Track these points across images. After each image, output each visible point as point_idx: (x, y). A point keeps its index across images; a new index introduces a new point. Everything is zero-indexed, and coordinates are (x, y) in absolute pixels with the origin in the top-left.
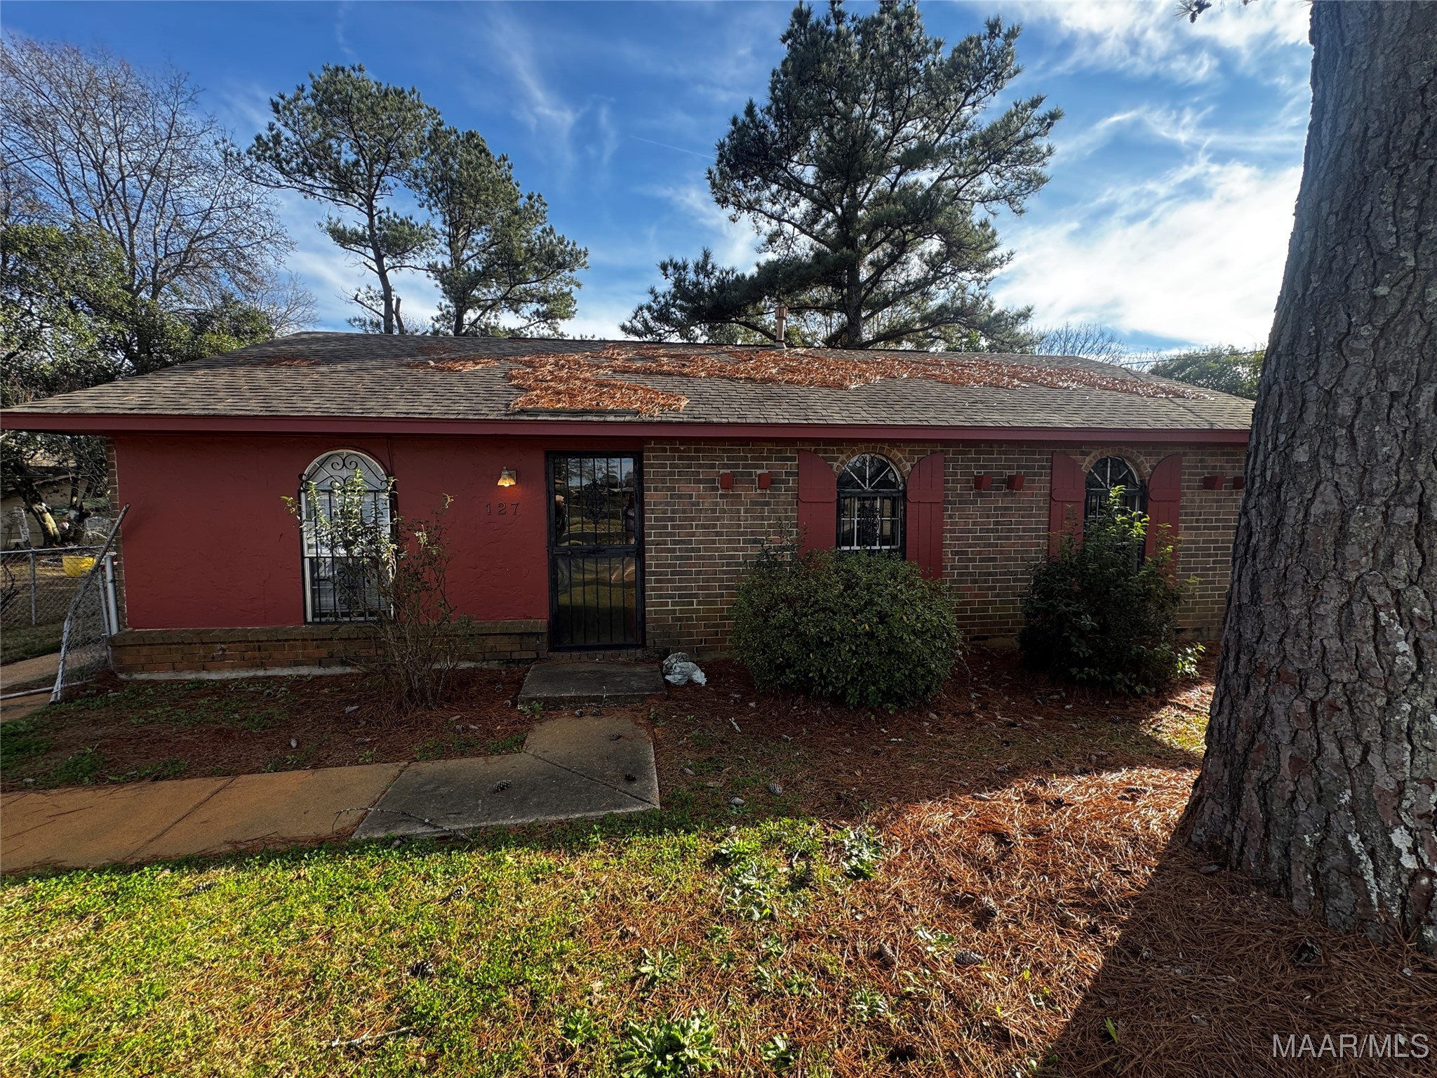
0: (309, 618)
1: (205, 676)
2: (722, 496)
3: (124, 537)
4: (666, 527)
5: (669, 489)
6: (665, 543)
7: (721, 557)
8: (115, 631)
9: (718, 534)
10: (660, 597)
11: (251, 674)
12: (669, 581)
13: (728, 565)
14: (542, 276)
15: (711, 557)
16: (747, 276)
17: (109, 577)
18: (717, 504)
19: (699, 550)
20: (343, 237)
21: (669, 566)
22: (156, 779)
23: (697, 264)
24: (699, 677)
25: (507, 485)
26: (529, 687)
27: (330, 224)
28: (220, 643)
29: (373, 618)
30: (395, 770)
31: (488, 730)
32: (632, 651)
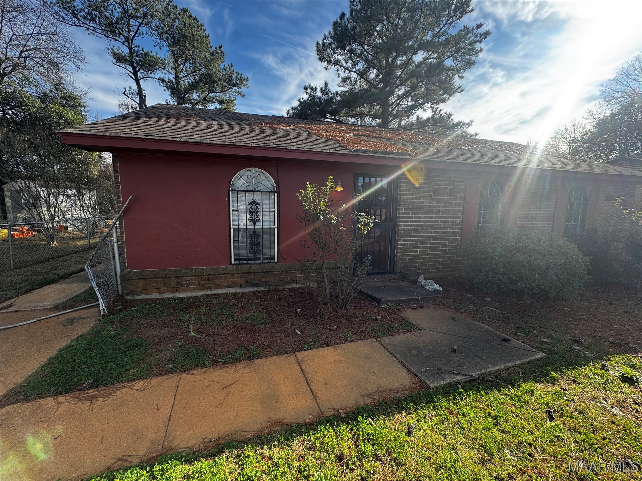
1: (178, 295)
2: (434, 199)
4: (409, 214)
5: (412, 195)
6: (408, 222)
7: (431, 229)
9: (431, 218)
10: (404, 248)
12: (409, 241)
13: (434, 233)
14: (224, 90)
15: (426, 229)
18: (431, 203)
19: (422, 225)
21: (409, 233)
22: (250, 359)
23: (321, 89)
24: (437, 287)
25: (339, 190)
26: (375, 295)
27: (113, 50)
28: (187, 276)
29: (266, 261)
30: (377, 344)
31: (386, 318)
32: (390, 275)
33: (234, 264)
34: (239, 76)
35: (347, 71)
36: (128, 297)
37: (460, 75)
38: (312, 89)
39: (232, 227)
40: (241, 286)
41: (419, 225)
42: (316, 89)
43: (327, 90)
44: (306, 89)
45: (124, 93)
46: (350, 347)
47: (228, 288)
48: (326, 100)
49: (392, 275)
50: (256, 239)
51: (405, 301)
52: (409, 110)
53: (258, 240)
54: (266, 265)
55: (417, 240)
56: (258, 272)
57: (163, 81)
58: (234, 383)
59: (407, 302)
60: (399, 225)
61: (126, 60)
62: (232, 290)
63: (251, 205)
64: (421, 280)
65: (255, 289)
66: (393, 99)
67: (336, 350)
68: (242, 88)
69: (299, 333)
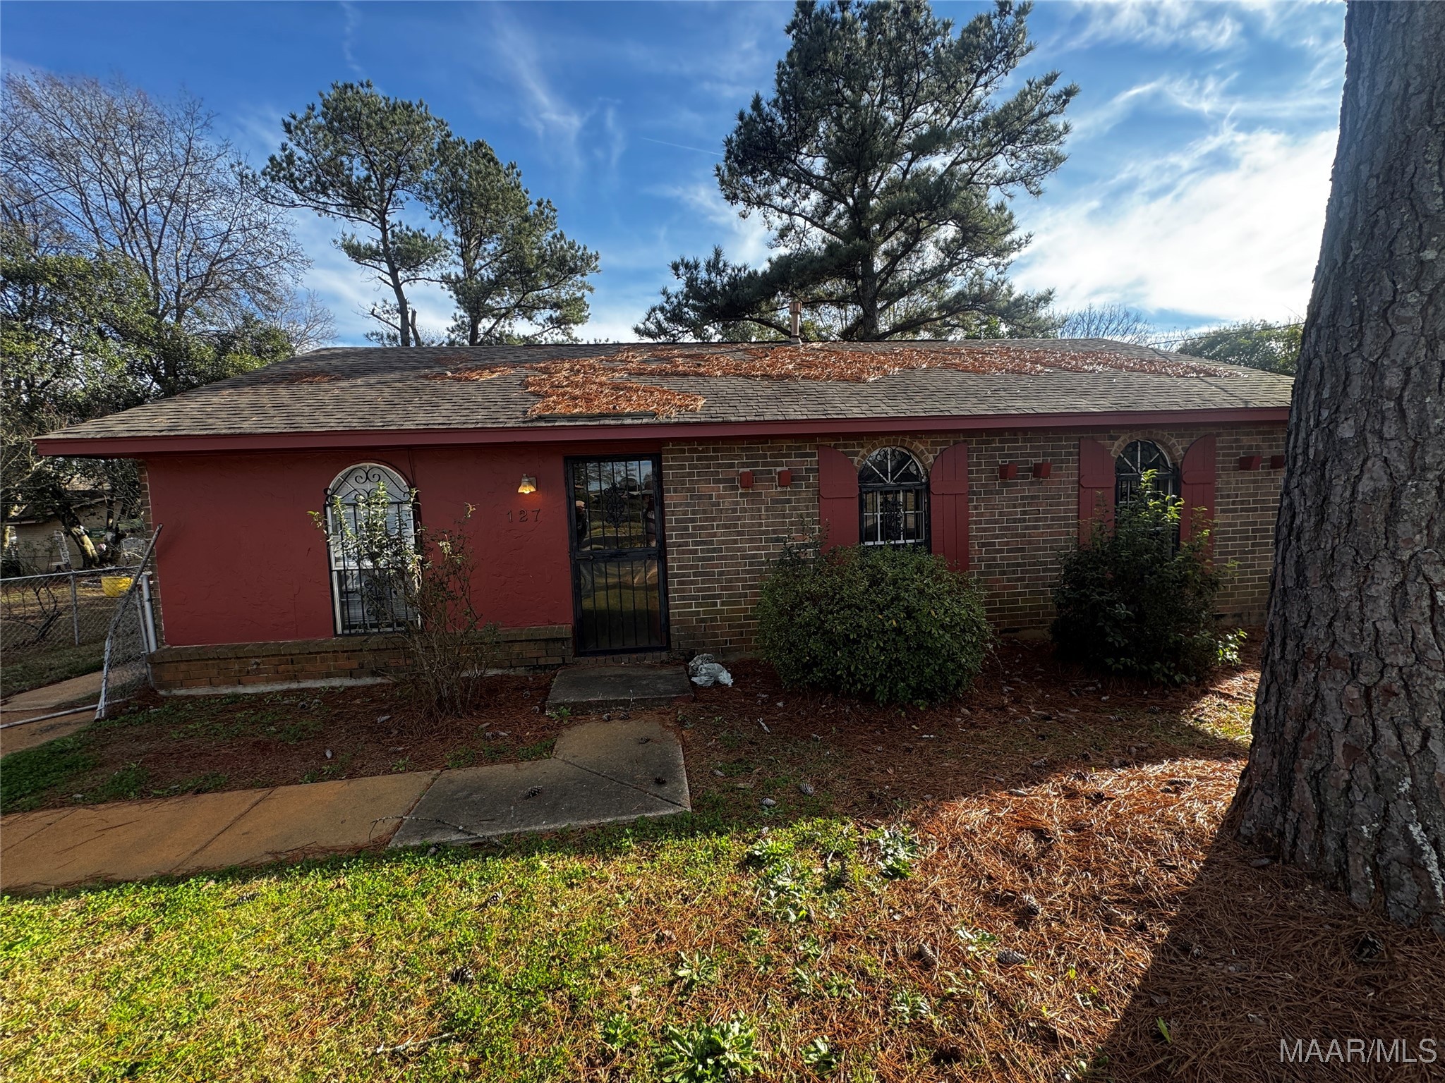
0: (339, 631)
1: (241, 690)
2: (742, 495)
3: (159, 557)
4: (686, 528)
5: (689, 490)
6: (687, 544)
7: (743, 557)
8: (153, 649)
9: (739, 534)
10: (684, 598)
11: (285, 686)
12: (692, 582)
13: (751, 564)
14: (554, 282)
15: (732, 557)
16: (760, 273)
17: (146, 596)
18: (737, 503)
19: (721, 550)
20: (357, 253)
21: (692, 567)
22: (198, 792)
23: (708, 263)
24: (724, 678)
25: (527, 492)
26: (557, 692)
28: (255, 657)
29: (401, 629)
32: (657, 654)
33: (343, 635)
34: (580, 253)
35: (785, 216)
36: (162, 693)
37: (1033, 188)
38: (687, 266)
39: (334, 568)
40: (351, 675)
41: (714, 550)
42: (696, 266)
43: (721, 265)
44: (675, 267)
45: (373, 313)
46: (375, 782)
47: (327, 677)
49: (665, 653)
50: (378, 589)
51: (599, 704)
55: (711, 581)
57: (447, 280)
58: (126, 824)
61: (377, 253)
65: (378, 680)
68: (589, 273)
69: (329, 756)
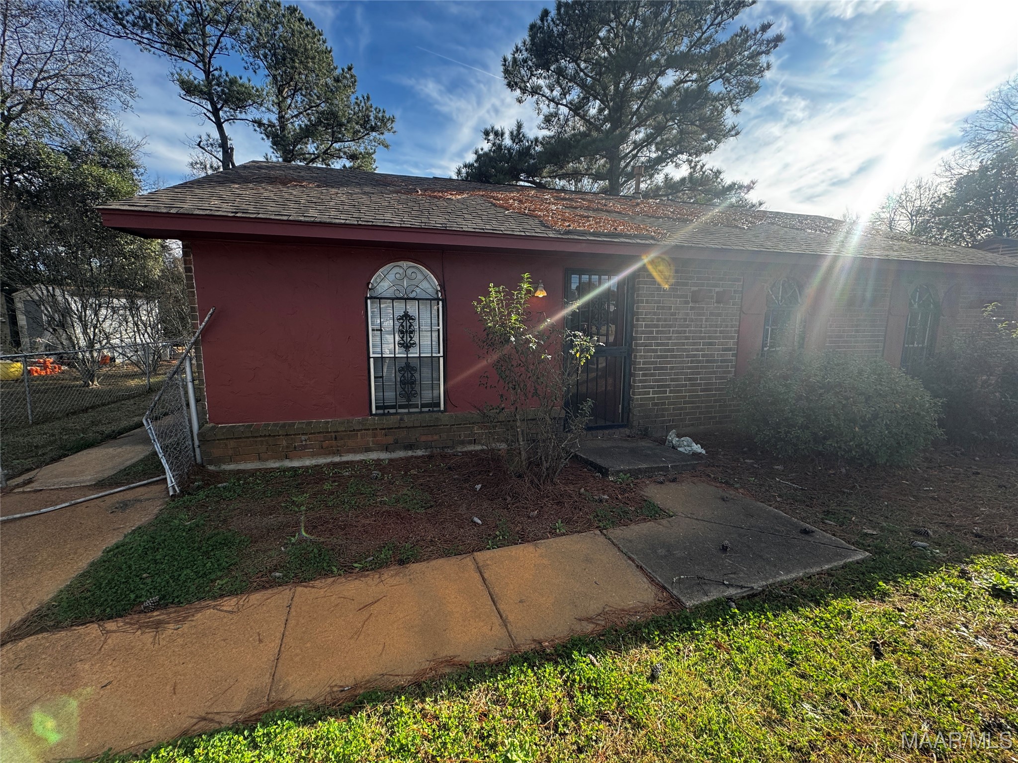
0: (374, 411)
1: (288, 464)
2: (692, 308)
4: (652, 332)
5: (656, 302)
6: (651, 345)
11: (329, 460)
13: (692, 362)
14: (356, 137)
22: (403, 563)
23: (512, 133)
24: (697, 448)
25: (541, 296)
26: (599, 461)
27: (180, 75)
28: (303, 434)
29: (426, 409)
30: (602, 539)
31: (617, 498)
32: (622, 430)
33: (376, 415)
34: (380, 115)
35: (552, 105)
36: (211, 468)
37: (735, 108)
38: (496, 134)
39: (371, 355)
40: (387, 449)
42: (503, 134)
43: (521, 136)
44: (487, 133)
45: (199, 145)
46: (560, 545)
47: (366, 452)
48: (519, 152)
49: (626, 429)
50: (409, 375)
51: (646, 470)
52: (652, 166)
53: (412, 375)
54: (427, 416)
55: (664, 374)
56: (414, 427)
57: (260, 123)
58: (378, 600)
59: (649, 473)
60: (637, 351)
61: (201, 92)
62: (374, 456)
63: (401, 321)
64: (672, 438)
65: (410, 453)
66: (626, 148)
67: (537, 549)
68: (386, 133)
69: (479, 522)
